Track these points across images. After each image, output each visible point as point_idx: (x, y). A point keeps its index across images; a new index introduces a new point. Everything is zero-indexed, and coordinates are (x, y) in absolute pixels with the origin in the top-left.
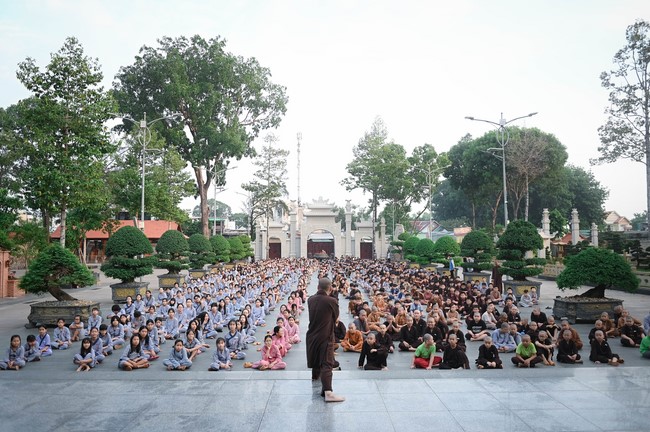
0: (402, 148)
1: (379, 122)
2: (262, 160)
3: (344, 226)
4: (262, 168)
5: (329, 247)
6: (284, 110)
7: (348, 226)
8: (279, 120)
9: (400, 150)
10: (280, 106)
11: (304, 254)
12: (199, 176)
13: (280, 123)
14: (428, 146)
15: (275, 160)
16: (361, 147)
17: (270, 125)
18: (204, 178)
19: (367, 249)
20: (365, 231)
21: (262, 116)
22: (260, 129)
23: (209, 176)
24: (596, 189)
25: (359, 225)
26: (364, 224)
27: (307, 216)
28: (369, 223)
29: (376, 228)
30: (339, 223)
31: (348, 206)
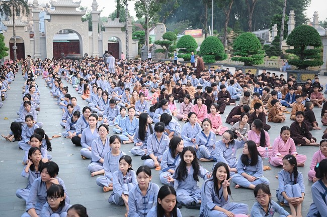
3: (90, 29)
5: (74, 46)
11: (50, 55)
19: (114, 49)
20: (113, 31)
25: (106, 25)
26: (111, 23)
27: (51, 15)
28: (116, 23)
29: (124, 29)
30: (87, 23)
31: (95, 6)
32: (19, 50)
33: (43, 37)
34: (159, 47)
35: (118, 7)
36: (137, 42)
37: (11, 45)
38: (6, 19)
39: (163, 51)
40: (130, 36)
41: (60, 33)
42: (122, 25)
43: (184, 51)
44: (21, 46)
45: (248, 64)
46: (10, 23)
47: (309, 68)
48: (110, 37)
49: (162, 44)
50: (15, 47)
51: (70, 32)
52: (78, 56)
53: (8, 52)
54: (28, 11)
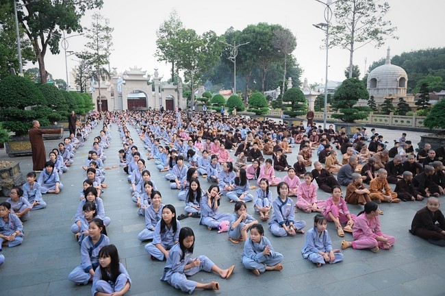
0: (194, 32)
1: (174, 12)
2: (91, 34)
3: (153, 90)
4: (92, 41)
5: (143, 102)
7: (156, 88)
11: (125, 107)
12: (36, 45)
14: (212, 32)
15: (102, 34)
16: (162, 31)
17: (94, 6)
18: (41, 47)
19: (170, 103)
20: (169, 91)
22: (86, 9)
23: (44, 46)
25: (164, 87)
26: (168, 86)
27: (126, 80)
28: (171, 86)
29: (176, 90)
30: (151, 86)
31: (156, 74)
32: (104, 105)
33: (121, 95)
34: (200, 102)
35: (173, 75)
36: (186, 99)
37: (98, 101)
38: (95, 84)
40: (181, 95)
41: (133, 93)
42: (175, 87)
43: (216, 105)
44: (105, 103)
45: (258, 114)
46: (97, 86)
47: (297, 117)
48: (167, 95)
49: (202, 100)
50: (100, 103)
51: (140, 92)
52: (145, 109)
53: (96, 106)
54: (110, 78)
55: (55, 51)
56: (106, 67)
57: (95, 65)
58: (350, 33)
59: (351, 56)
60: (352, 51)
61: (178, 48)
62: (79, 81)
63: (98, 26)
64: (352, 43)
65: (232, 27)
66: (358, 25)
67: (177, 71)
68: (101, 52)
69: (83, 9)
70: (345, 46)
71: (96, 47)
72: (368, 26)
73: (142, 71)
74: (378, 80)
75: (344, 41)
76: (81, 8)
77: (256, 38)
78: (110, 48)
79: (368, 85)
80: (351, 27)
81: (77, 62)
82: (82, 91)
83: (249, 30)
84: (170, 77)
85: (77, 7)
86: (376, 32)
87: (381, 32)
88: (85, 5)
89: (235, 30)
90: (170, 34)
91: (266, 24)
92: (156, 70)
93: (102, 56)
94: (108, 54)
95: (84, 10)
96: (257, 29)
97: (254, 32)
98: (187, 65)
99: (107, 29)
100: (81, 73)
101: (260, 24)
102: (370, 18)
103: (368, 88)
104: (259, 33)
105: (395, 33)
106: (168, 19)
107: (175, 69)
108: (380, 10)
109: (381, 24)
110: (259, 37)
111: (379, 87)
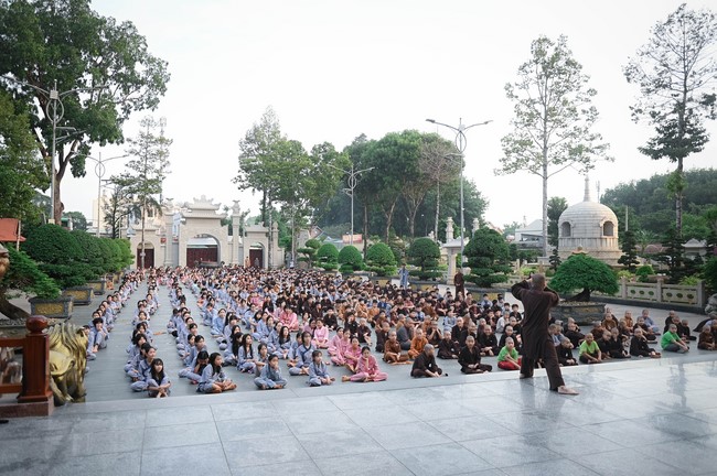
0: (300, 144)
1: (270, 113)
2: (138, 148)
3: (231, 233)
4: (137, 158)
5: (212, 253)
6: (163, 90)
7: (236, 231)
8: (157, 100)
9: (297, 146)
10: (159, 83)
11: (183, 263)
12: (50, 167)
13: (158, 105)
14: (328, 144)
15: (154, 148)
16: (249, 140)
17: (145, 105)
18: (57, 166)
20: (256, 236)
21: (134, 95)
22: (132, 110)
23: (63, 165)
24: (478, 199)
25: (249, 229)
26: (254, 228)
27: (186, 218)
28: (260, 227)
29: (267, 234)
30: (226, 227)
31: (236, 208)
32: (148, 257)
33: (176, 242)
34: (302, 255)
35: (263, 210)
36: (283, 249)
37: (139, 251)
38: (136, 223)
39: (306, 260)
40: (276, 241)
41: (198, 237)
42: (266, 229)
43: (325, 260)
44: (150, 253)
46: (140, 227)
48: (251, 243)
49: (305, 252)
50: (143, 254)
51: (209, 236)
52: (214, 264)
53: (135, 260)
54: (161, 214)
55: (78, 171)
56: (156, 197)
57: (138, 194)
58: (540, 151)
59: (545, 186)
60: (545, 178)
61: (272, 171)
62: (110, 218)
63: (149, 137)
64: (545, 166)
65: (363, 135)
66: (553, 139)
67: (270, 203)
68: (150, 176)
69: (127, 110)
70: (534, 170)
71: (142, 168)
72: (567, 140)
73: (213, 203)
74: (572, 225)
75: (531, 163)
76: (125, 109)
77: (399, 155)
78: (164, 170)
79: (560, 231)
80: (541, 142)
81: (111, 190)
82: (114, 235)
83: (389, 141)
84: (259, 213)
85: (118, 108)
86: (579, 150)
87: (587, 150)
88: (132, 104)
89: (369, 139)
90: (262, 145)
91: (416, 132)
92: (236, 202)
93: (151, 181)
94: (160, 178)
95: (129, 112)
96: (400, 141)
97: (396, 144)
98: (286, 196)
99: (162, 140)
100: (116, 206)
101: (406, 133)
102: (570, 129)
103: (560, 236)
104: (402, 147)
105: (608, 152)
106: (259, 123)
107: (268, 200)
108: (585, 117)
109: (588, 138)
110: (402, 153)
111: (575, 236)
